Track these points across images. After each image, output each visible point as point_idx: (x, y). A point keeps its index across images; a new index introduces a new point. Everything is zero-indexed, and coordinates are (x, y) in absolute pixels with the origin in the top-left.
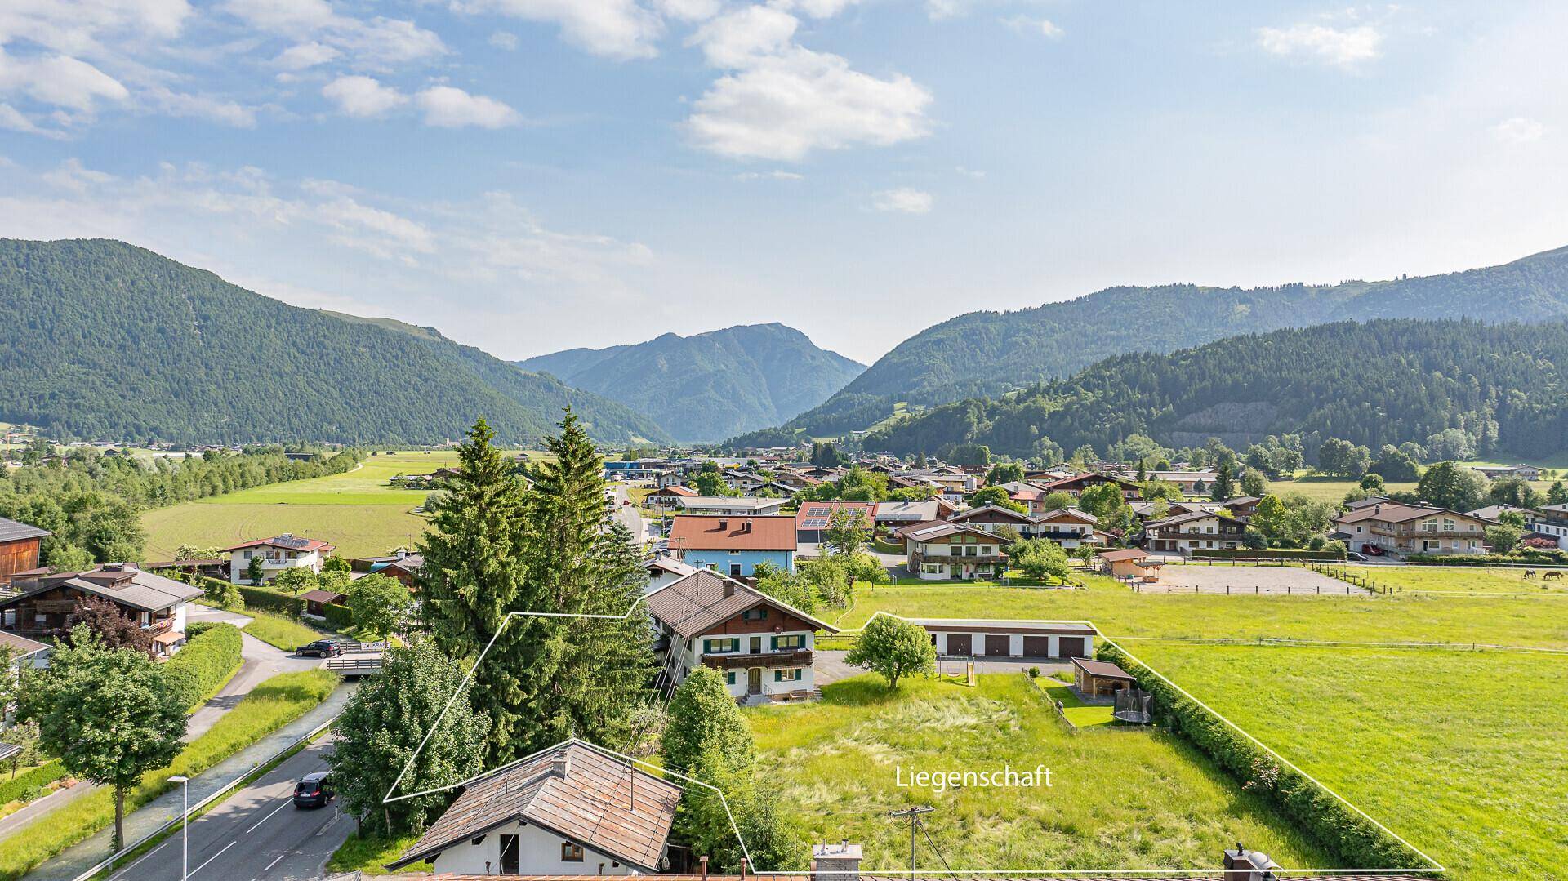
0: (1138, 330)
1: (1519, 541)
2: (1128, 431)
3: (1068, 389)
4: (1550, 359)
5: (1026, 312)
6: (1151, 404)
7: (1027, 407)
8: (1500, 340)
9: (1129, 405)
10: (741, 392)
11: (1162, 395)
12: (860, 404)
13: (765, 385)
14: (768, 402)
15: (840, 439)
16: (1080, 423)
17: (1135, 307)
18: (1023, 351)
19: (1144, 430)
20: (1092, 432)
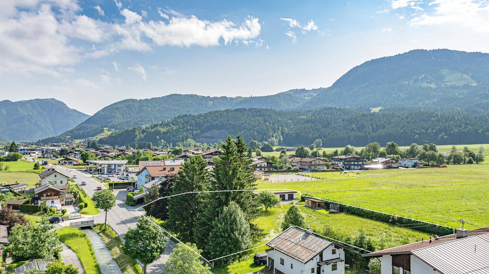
0: (181, 107)
1: (330, 166)
2: (187, 138)
3: (167, 125)
4: (291, 120)
5: (146, 100)
6: (193, 130)
7: (155, 130)
8: (280, 114)
9: (187, 130)
10: (39, 123)
11: (196, 127)
12: (90, 128)
13: (48, 121)
14: (50, 126)
15: (85, 140)
16: (172, 135)
17: (180, 100)
18: (146, 112)
19: (192, 137)
20: (176, 138)
